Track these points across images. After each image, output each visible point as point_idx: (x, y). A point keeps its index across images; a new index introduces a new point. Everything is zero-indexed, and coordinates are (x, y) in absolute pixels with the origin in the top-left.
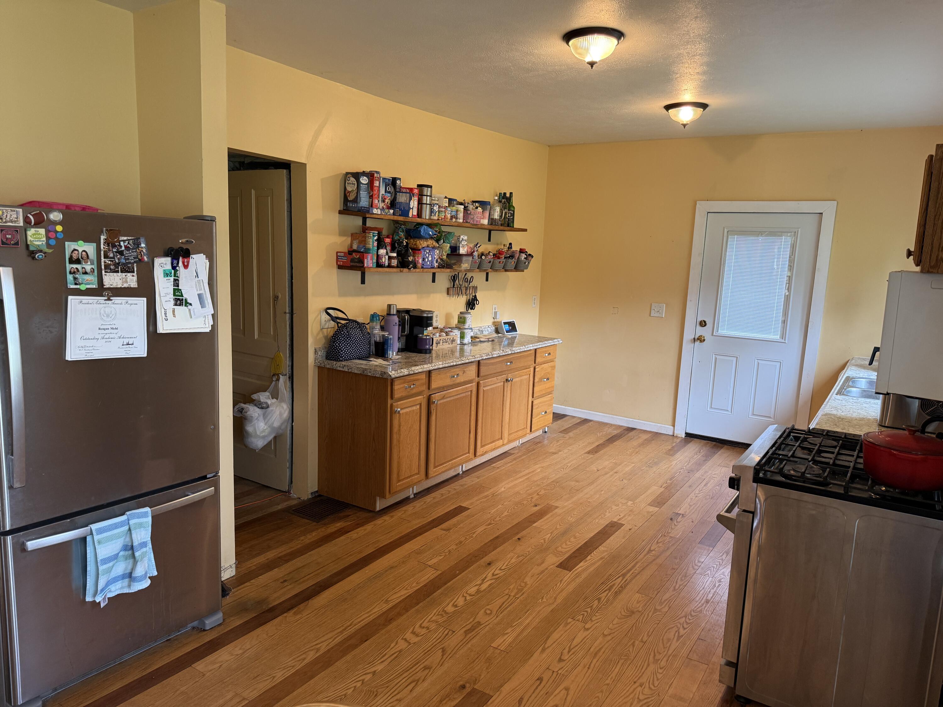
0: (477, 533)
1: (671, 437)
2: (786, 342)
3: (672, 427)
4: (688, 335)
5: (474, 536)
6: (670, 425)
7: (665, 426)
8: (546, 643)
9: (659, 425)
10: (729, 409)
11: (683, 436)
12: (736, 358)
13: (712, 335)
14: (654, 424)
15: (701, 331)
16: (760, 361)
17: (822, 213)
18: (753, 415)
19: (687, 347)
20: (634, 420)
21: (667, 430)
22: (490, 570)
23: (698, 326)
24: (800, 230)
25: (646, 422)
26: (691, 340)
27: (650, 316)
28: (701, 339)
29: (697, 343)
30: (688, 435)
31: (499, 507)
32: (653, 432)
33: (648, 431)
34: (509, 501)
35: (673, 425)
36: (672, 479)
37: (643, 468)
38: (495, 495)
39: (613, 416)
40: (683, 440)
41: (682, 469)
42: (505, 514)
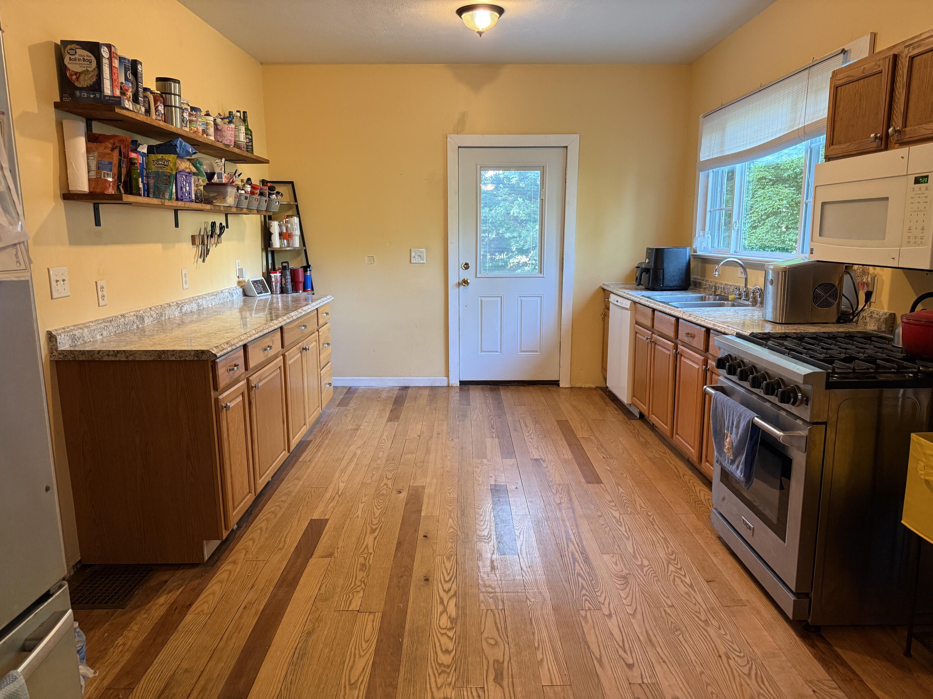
0: (370, 545)
1: (445, 389)
2: (545, 276)
3: (446, 378)
4: (453, 280)
5: (371, 551)
6: (443, 376)
7: (438, 378)
8: (593, 652)
9: (432, 378)
10: (499, 350)
11: (458, 384)
13: (476, 277)
14: (427, 378)
15: (465, 274)
16: (523, 299)
17: (567, 147)
18: (522, 351)
19: (453, 291)
20: (406, 378)
21: (441, 381)
22: (435, 588)
23: (461, 269)
24: (548, 164)
25: (419, 378)
26: (456, 285)
27: (411, 262)
28: (465, 282)
29: (462, 287)
30: (462, 383)
31: (361, 506)
32: (427, 387)
33: (422, 387)
34: (365, 496)
35: (447, 376)
36: (492, 427)
37: (458, 424)
38: (340, 493)
39: (380, 378)
40: (461, 389)
41: (490, 416)
42: (377, 512)
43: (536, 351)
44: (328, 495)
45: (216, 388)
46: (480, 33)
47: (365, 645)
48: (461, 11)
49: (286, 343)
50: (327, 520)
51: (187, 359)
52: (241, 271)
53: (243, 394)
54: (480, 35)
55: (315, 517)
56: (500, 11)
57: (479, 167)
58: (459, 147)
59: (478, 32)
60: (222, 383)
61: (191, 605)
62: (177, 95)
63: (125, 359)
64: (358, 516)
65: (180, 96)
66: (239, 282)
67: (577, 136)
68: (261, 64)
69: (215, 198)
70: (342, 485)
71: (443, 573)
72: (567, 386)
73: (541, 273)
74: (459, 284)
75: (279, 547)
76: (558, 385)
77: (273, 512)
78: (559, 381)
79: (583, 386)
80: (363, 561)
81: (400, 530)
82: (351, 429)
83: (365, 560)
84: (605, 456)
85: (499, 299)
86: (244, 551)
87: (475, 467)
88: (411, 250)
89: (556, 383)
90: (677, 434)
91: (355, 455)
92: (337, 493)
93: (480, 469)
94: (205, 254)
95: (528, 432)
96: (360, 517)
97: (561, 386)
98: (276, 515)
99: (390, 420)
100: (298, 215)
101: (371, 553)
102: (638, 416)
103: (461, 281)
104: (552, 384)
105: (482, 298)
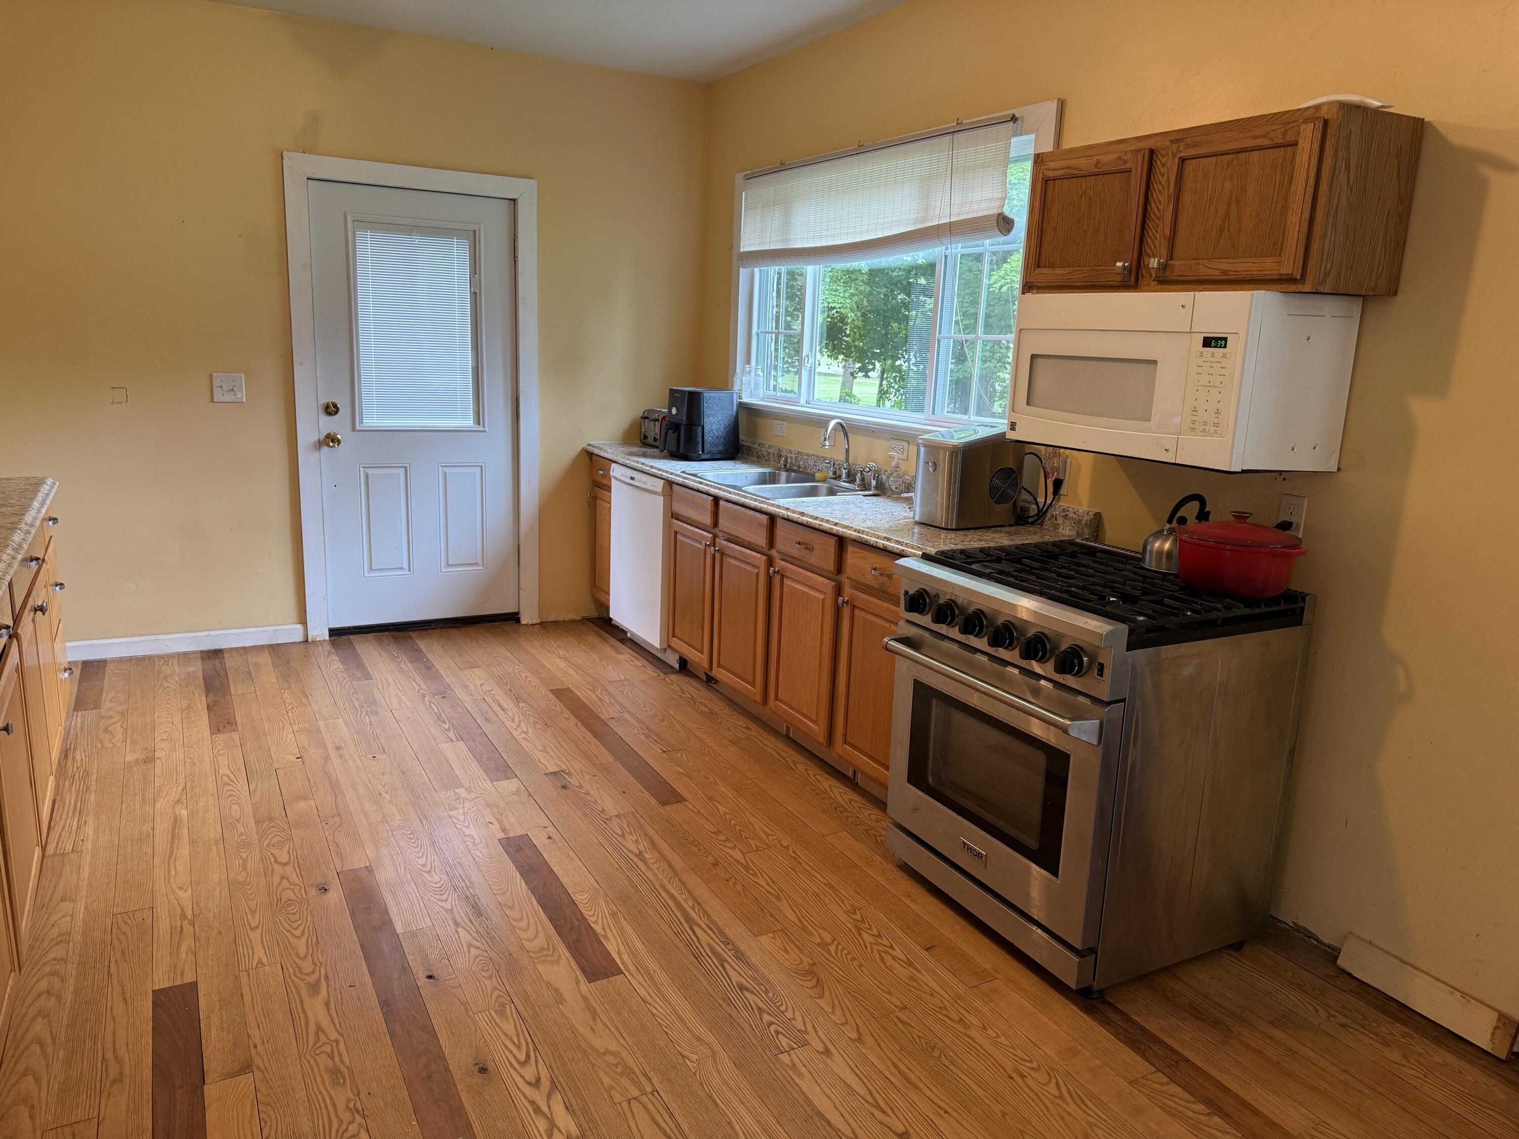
0: (325, 1023)
1: (302, 646)
2: (487, 429)
3: (300, 627)
4: (307, 435)
6: (295, 624)
7: (283, 627)
9: (270, 628)
10: (405, 565)
11: (326, 636)
13: (353, 429)
15: (329, 425)
16: (448, 470)
17: (516, 200)
18: (448, 565)
19: (307, 460)
20: (213, 633)
21: (291, 633)
22: (509, 1082)
23: (323, 415)
25: (240, 631)
26: (314, 444)
27: (212, 400)
28: (331, 440)
29: (325, 449)
30: (335, 633)
31: (255, 936)
32: (262, 648)
33: (251, 648)
34: (253, 912)
36: (440, 718)
37: (368, 721)
38: (189, 916)
40: (333, 643)
41: (424, 696)
42: (301, 944)
43: (476, 564)
44: (164, 928)
50: (194, 986)
55: (161, 983)
57: (350, 220)
64: (260, 962)
67: (535, 185)
70: (185, 896)
71: (506, 1047)
72: (535, 621)
73: (479, 424)
74: (320, 443)
75: (111, 1075)
76: (518, 620)
77: (48, 993)
78: (517, 613)
79: (561, 618)
80: (329, 1062)
81: (371, 974)
83: (331, 1056)
84: (665, 749)
85: (402, 471)
86: (23, 1109)
87: (450, 806)
88: (211, 375)
89: (513, 618)
90: (777, 698)
91: (176, 820)
92: (183, 916)
93: (461, 811)
95: (513, 721)
96: (265, 960)
97: (523, 622)
98: (59, 998)
99: (216, 729)
101: (337, 1041)
102: (677, 666)
103: (322, 437)
104: (506, 620)
105: (368, 471)
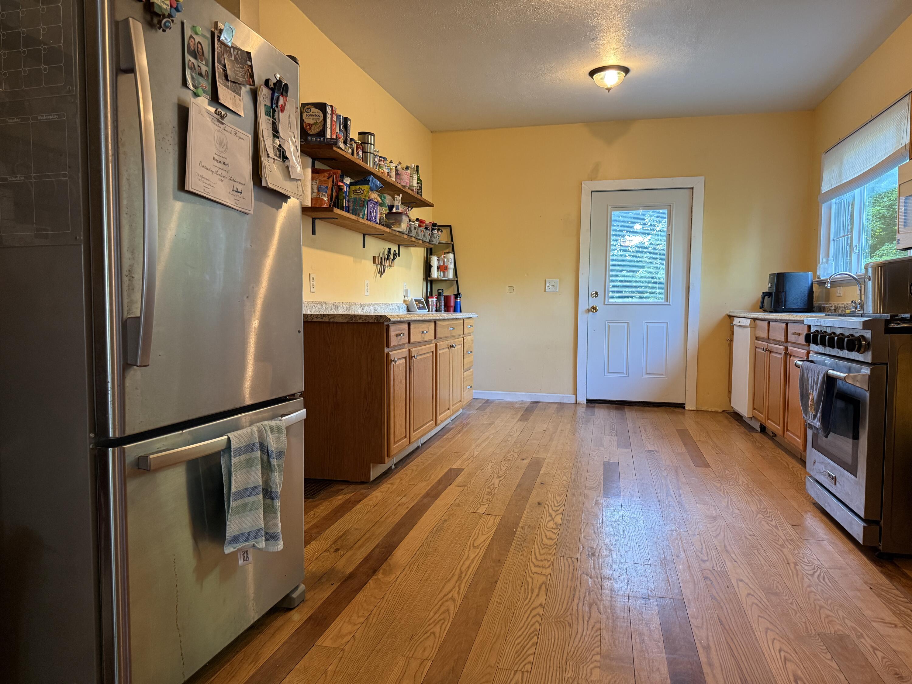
0: (496, 484)
1: (573, 406)
2: (671, 304)
3: (574, 396)
4: (583, 306)
5: (497, 486)
6: (571, 394)
7: (567, 395)
9: (561, 395)
10: (625, 372)
11: (585, 402)
12: (627, 323)
13: (604, 304)
14: (556, 395)
15: (593, 302)
16: (649, 324)
17: (692, 188)
18: (647, 374)
19: (582, 317)
20: (537, 394)
21: (570, 398)
22: (546, 508)
23: (590, 297)
24: (674, 203)
25: (548, 394)
26: (586, 311)
27: (545, 291)
28: (594, 309)
29: (591, 313)
30: (589, 401)
31: (491, 464)
32: (556, 403)
33: (552, 402)
34: (494, 460)
35: (575, 394)
36: (613, 429)
37: (581, 426)
38: (474, 457)
39: (515, 393)
40: (587, 406)
41: (612, 423)
42: (504, 469)
43: (662, 374)
44: (465, 457)
45: (388, 346)
46: (609, 90)
47: (486, 530)
48: (592, 73)
49: (438, 336)
50: (463, 469)
51: (370, 321)
52: (407, 291)
53: (405, 358)
54: (609, 91)
55: (454, 466)
56: (626, 70)
57: (609, 207)
58: (592, 192)
59: (606, 89)
60: (392, 344)
61: (360, 501)
62: (372, 144)
63: (328, 321)
64: (487, 469)
65: (374, 145)
66: (405, 301)
67: (703, 178)
68: (432, 132)
69: (393, 224)
70: (476, 453)
71: (553, 502)
72: (693, 409)
73: (667, 301)
74: (588, 311)
75: (426, 479)
76: (684, 408)
77: (422, 462)
78: (684, 404)
79: (710, 410)
80: (490, 491)
81: (521, 478)
82: (487, 424)
83: (491, 490)
84: (717, 452)
85: (626, 325)
86: (399, 480)
87: (592, 451)
88: (545, 280)
89: (682, 406)
90: (788, 430)
91: (488, 438)
92: (473, 456)
93: (596, 453)
94: (382, 272)
95: (647, 434)
96: (489, 469)
97: (686, 409)
98: (424, 464)
99: (520, 420)
100: (453, 252)
101: (496, 488)
102: (759, 430)
103: (590, 308)
104: (678, 407)
105: (609, 324)
